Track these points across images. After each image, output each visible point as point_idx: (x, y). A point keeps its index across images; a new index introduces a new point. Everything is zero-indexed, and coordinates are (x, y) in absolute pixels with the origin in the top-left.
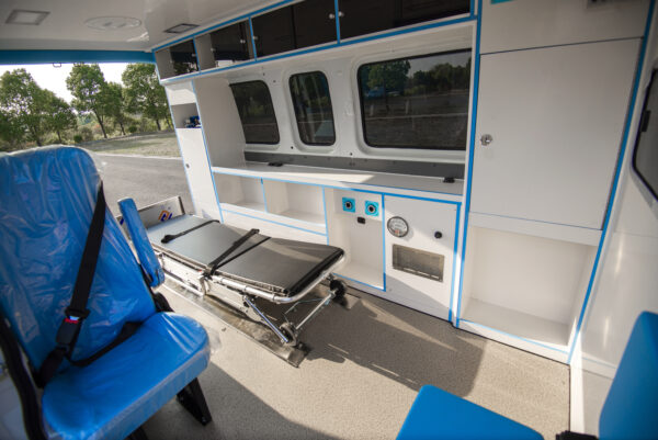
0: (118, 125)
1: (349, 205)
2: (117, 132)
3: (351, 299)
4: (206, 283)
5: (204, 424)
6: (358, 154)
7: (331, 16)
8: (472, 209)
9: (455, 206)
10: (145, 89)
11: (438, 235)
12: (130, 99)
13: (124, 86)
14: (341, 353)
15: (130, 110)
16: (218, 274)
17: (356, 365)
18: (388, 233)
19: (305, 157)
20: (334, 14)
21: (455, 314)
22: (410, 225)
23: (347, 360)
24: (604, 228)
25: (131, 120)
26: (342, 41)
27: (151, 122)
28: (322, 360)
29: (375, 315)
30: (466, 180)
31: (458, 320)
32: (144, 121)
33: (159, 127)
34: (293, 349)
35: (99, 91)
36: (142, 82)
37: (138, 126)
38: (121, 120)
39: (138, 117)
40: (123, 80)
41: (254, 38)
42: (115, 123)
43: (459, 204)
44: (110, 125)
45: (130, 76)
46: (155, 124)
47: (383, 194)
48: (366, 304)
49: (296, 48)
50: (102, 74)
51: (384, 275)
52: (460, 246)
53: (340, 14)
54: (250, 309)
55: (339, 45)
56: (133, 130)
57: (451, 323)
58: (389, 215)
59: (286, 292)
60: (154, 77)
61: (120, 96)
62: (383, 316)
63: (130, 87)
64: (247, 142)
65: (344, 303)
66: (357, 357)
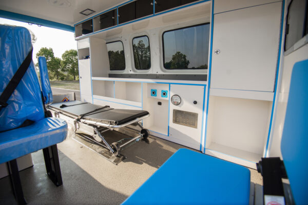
0: (56, 76)
1: (154, 93)
2: (55, 79)
3: (151, 140)
4: (77, 124)
5: (57, 186)
6: (161, 73)
7: (152, 4)
8: (211, 87)
9: (203, 87)
10: (72, 62)
11: (195, 103)
12: (64, 65)
13: (62, 60)
14: (142, 160)
15: (63, 70)
16: (84, 119)
17: (148, 166)
18: (171, 104)
19: (136, 75)
20: (153, 3)
21: (203, 146)
22: (182, 98)
23: (144, 163)
24: (275, 91)
25: (62, 75)
26: (155, 14)
27: (72, 77)
28: (130, 162)
29: (162, 146)
30: (208, 70)
31: (205, 149)
32: (68, 76)
33: (75, 79)
34: (116, 158)
35: (50, 60)
36: (71, 59)
37: (65, 78)
38: (58, 74)
39: (66, 74)
40: (62, 57)
41: (118, 15)
42: (55, 75)
43: (205, 85)
44: (52, 76)
45: (66, 56)
46: (73, 77)
47: (170, 84)
48: (158, 142)
49: (136, 18)
50: (53, 53)
51: (169, 127)
52: (205, 108)
53: (155, 2)
54: (97, 135)
55: (154, 15)
56: (62, 79)
57: (201, 152)
58: (172, 94)
59: (116, 123)
60: (77, 57)
61: (59, 64)
62: (166, 147)
63: (64, 60)
64: (111, 70)
65: (147, 141)
66: (150, 163)
